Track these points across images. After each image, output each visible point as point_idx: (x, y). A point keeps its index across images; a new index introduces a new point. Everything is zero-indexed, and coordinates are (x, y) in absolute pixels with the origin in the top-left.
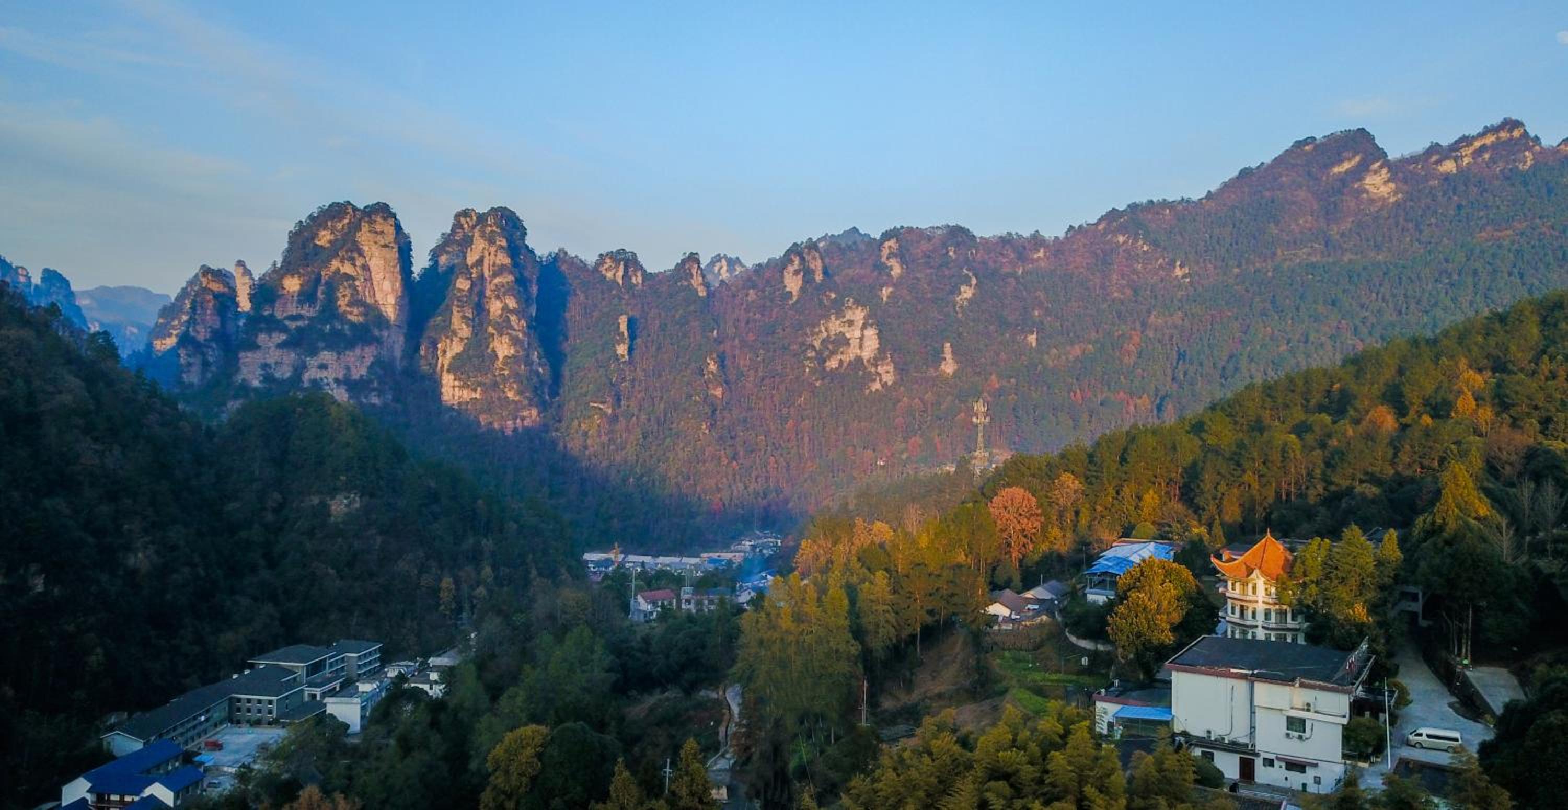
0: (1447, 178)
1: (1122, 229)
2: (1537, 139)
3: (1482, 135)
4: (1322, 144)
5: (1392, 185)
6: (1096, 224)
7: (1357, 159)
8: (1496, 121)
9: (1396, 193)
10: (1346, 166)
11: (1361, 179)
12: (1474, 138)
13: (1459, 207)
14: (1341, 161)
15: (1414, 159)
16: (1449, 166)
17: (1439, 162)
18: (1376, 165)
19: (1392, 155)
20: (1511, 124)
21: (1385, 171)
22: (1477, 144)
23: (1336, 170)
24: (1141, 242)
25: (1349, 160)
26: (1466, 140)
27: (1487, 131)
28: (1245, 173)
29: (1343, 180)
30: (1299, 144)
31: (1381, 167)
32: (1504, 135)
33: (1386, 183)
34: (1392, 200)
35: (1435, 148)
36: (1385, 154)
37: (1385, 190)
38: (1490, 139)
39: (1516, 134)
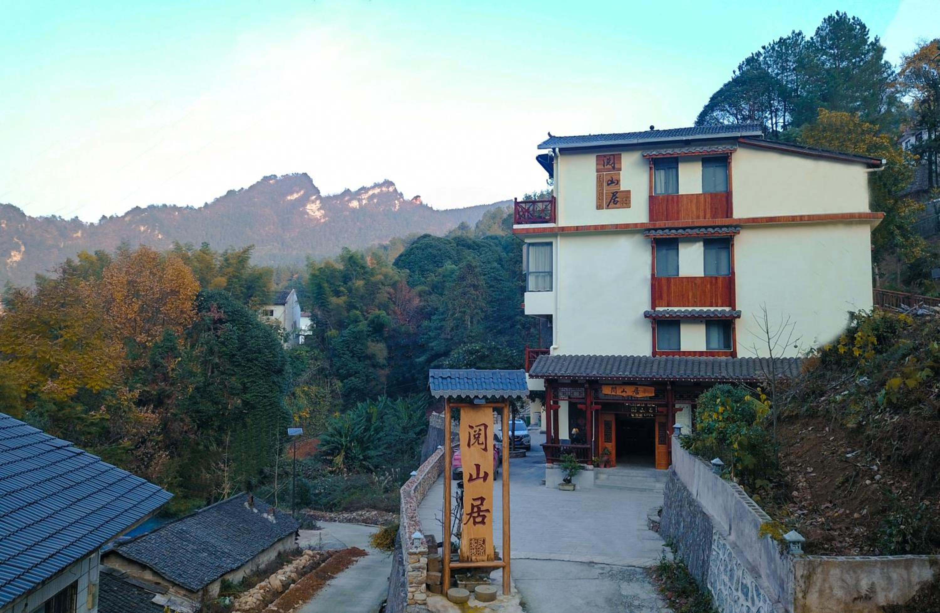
0: (354, 210)
1: (143, 222)
2: (401, 194)
3: (373, 188)
4: (281, 180)
5: (323, 212)
6: (123, 217)
7: (302, 192)
8: (381, 181)
9: (324, 216)
10: (295, 196)
11: (304, 205)
12: (369, 189)
13: (360, 229)
14: (292, 193)
15: (336, 197)
16: (355, 204)
17: (350, 201)
18: (314, 197)
19: (323, 194)
20: (388, 183)
21: (318, 202)
22: (371, 193)
23: (289, 198)
24: (157, 232)
25: (297, 192)
26: (364, 189)
27: (376, 185)
28: (231, 193)
29: (294, 203)
30: (266, 179)
31: (316, 199)
32: (384, 189)
33: (318, 210)
34: (322, 221)
35: (347, 192)
36: (318, 192)
37: (318, 214)
38: (377, 191)
39: (391, 189)
